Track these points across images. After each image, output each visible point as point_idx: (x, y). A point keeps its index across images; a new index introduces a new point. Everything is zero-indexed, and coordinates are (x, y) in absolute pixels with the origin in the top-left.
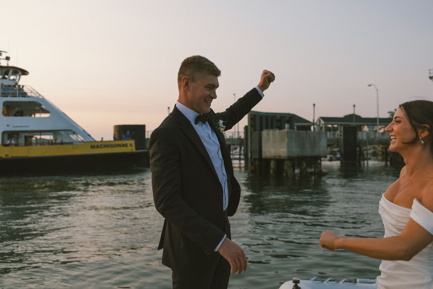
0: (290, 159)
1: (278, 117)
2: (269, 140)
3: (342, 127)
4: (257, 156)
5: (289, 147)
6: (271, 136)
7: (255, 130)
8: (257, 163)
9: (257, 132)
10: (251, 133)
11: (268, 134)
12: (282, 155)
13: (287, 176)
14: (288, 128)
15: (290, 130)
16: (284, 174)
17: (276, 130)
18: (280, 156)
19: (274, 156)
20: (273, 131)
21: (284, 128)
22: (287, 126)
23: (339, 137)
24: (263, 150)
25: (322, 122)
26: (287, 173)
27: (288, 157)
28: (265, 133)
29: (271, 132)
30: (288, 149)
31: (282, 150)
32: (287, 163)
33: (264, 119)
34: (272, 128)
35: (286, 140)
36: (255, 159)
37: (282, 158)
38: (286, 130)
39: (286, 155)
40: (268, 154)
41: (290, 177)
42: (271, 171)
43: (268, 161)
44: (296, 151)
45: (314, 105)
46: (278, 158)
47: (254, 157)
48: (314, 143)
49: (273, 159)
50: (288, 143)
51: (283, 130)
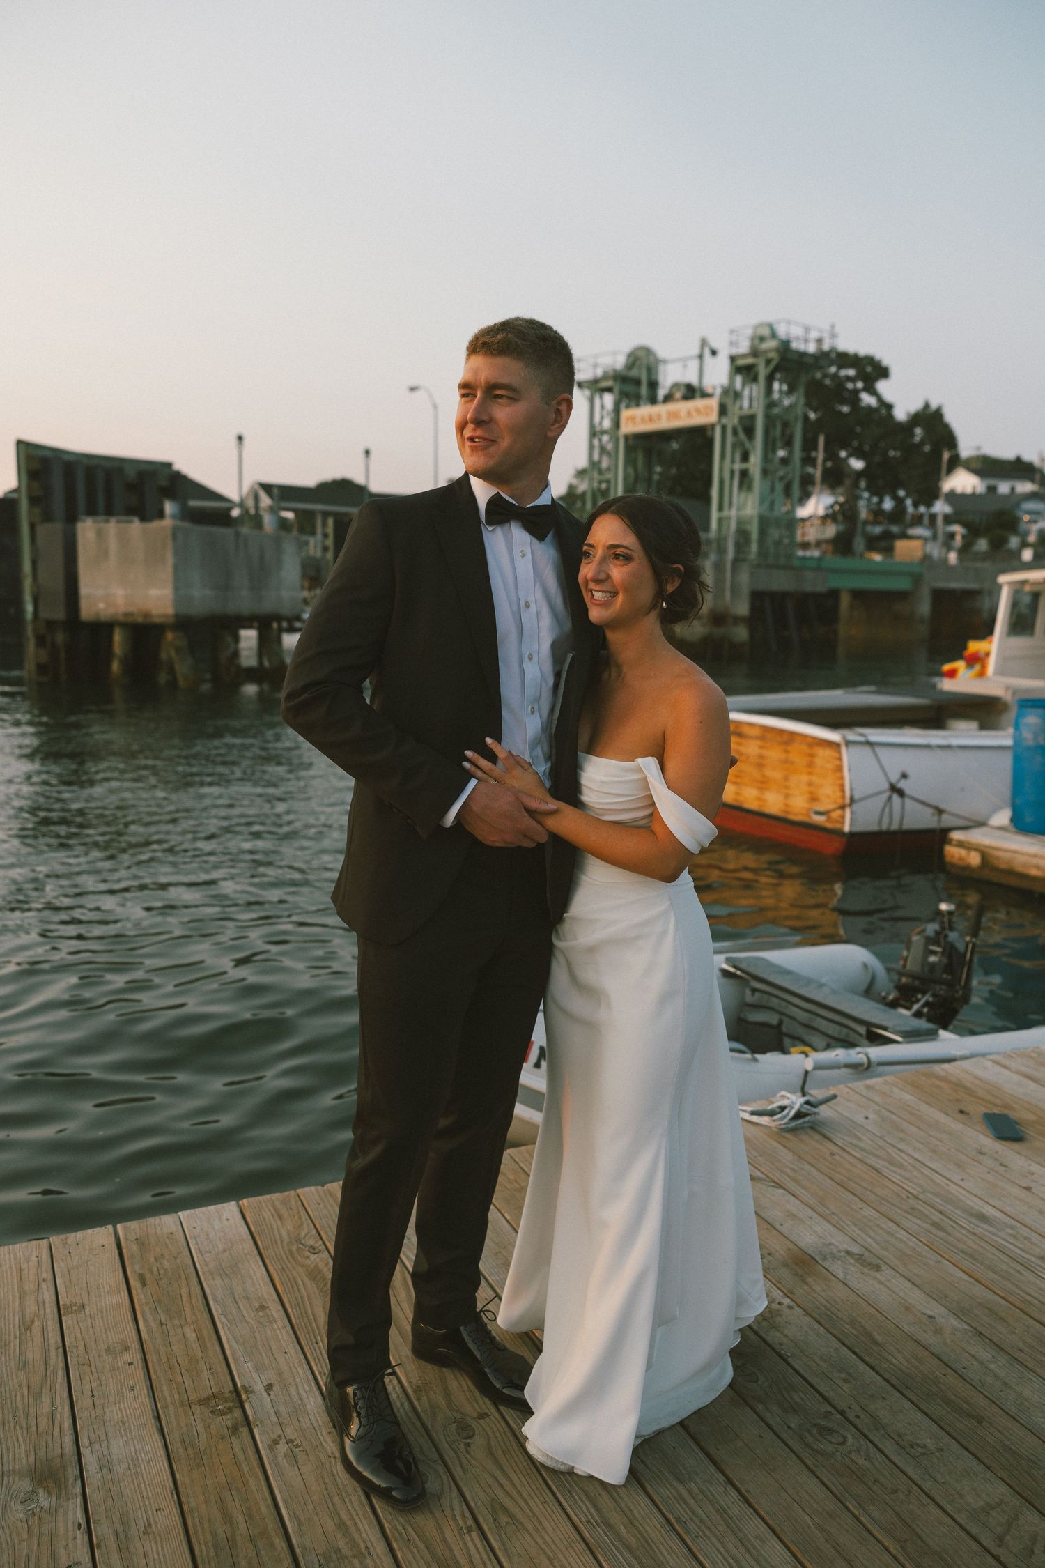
0: (183, 623)
1: (131, 473)
2: (103, 554)
3: (330, 522)
4: (60, 614)
5: (179, 582)
6: (113, 544)
7: (48, 517)
8: (60, 638)
9: (58, 527)
10: (32, 527)
11: (100, 534)
12: (154, 612)
13: (173, 684)
14: (173, 517)
15: (179, 523)
16: (163, 678)
17: (131, 522)
18: (147, 615)
19: (126, 615)
20: (118, 522)
21: (161, 515)
22: (169, 507)
23: (319, 554)
24: (84, 590)
25: (265, 501)
26: (171, 670)
27: (177, 616)
28: (87, 529)
29: (112, 527)
30: (176, 589)
31: (154, 592)
32: (170, 636)
33: (80, 476)
34: (109, 512)
35: (170, 559)
36: (51, 624)
37: (157, 620)
38: (167, 522)
39: (170, 611)
40: (101, 606)
41: (182, 683)
42: (115, 666)
43: (102, 629)
44: (203, 599)
45: (240, 438)
46: (140, 620)
47: (44, 614)
48: (262, 574)
49: (124, 625)
50: (176, 568)
51: (156, 524)
